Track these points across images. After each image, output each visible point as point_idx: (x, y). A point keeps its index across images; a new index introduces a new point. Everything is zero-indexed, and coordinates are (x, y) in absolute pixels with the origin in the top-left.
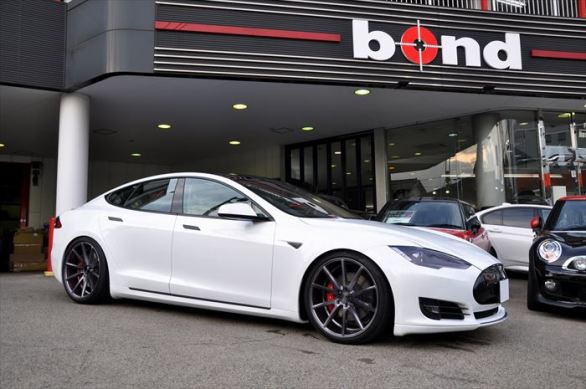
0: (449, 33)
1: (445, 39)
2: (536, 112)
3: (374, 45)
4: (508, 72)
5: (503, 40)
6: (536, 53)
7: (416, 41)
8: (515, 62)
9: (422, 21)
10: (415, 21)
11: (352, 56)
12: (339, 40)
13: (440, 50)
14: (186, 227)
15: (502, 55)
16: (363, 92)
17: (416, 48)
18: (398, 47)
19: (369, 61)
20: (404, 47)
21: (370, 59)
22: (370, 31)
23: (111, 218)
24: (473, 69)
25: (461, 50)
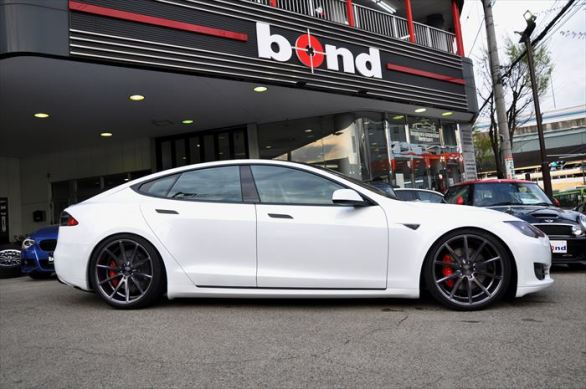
0: (332, 42)
1: (328, 47)
2: (383, 114)
3: (275, 47)
4: (372, 80)
5: (368, 53)
6: (390, 66)
7: (307, 47)
8: (376, 72)
9: (311, 30)
10: (306, 29)
11: (257, 55)
12: (246, 39)
13: (325, 56)
14: (272, 215)
15: (369, 65)
16: (261, 89)
17: (308, 53)
18: (294, 50)
19: (272, 62)
20: (299, 51)
21: (272, 59)
22: (272, 34)
23: (159, 211)
24: (348, 75)
25: (340, 58)
